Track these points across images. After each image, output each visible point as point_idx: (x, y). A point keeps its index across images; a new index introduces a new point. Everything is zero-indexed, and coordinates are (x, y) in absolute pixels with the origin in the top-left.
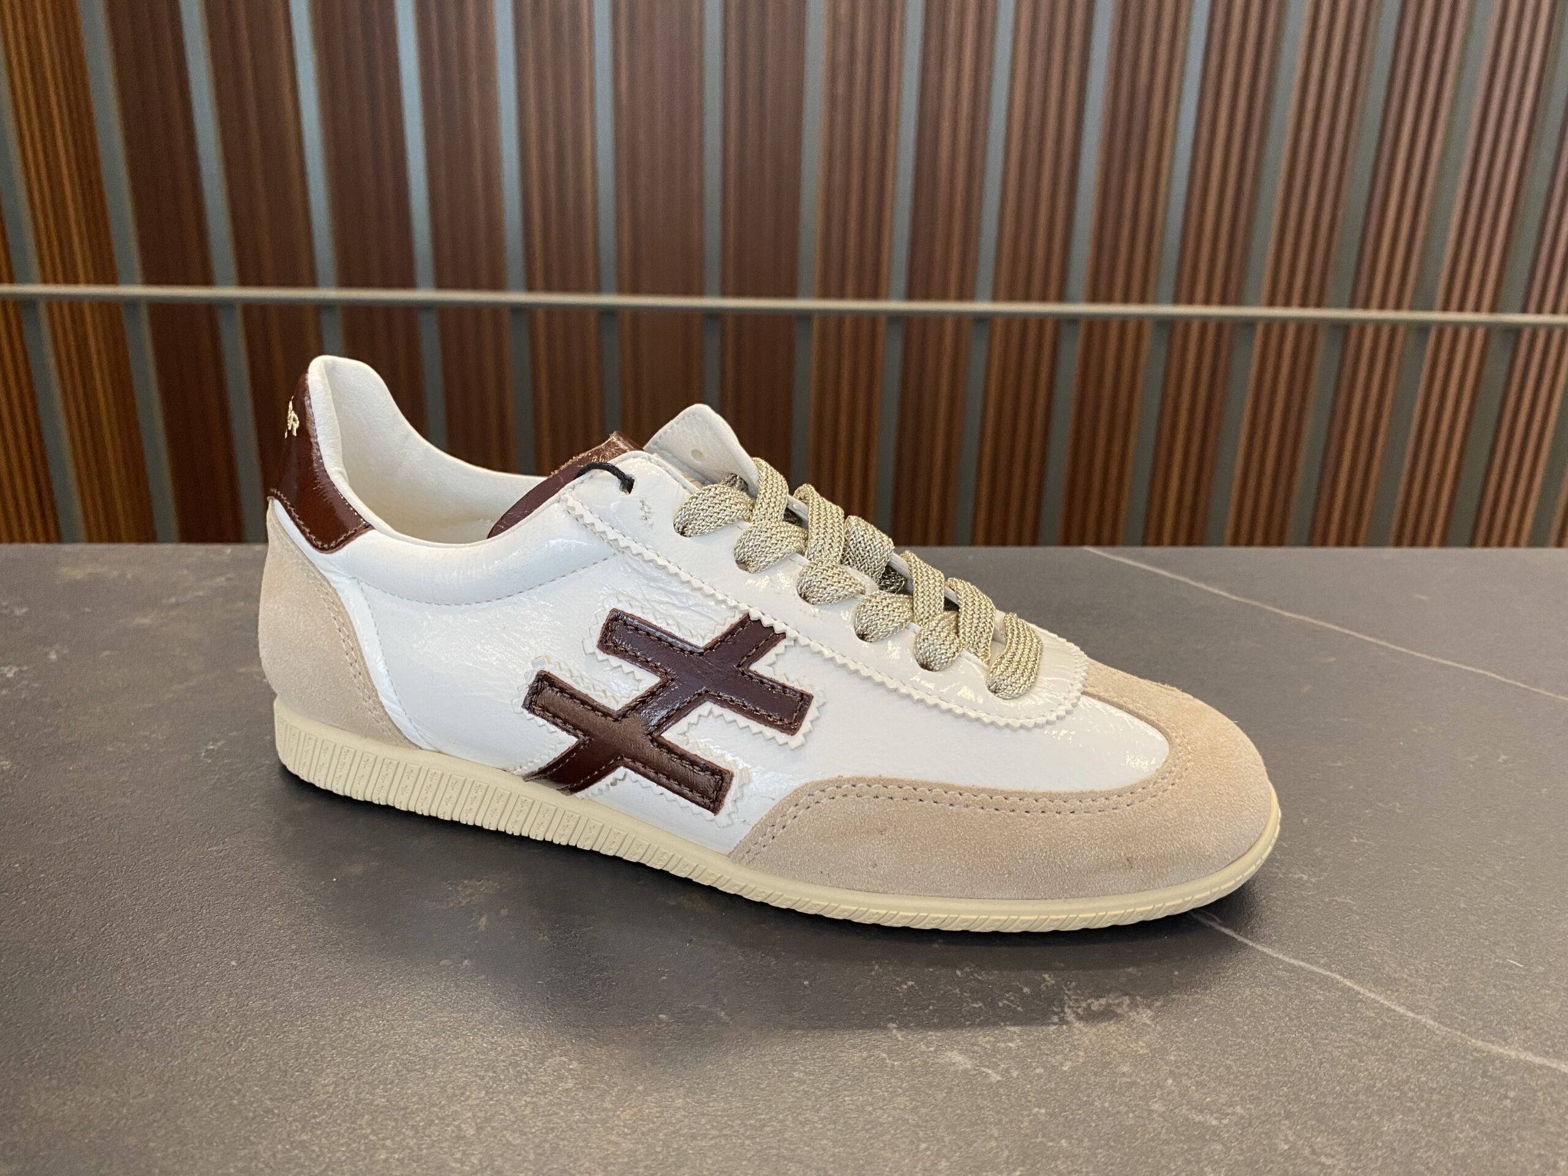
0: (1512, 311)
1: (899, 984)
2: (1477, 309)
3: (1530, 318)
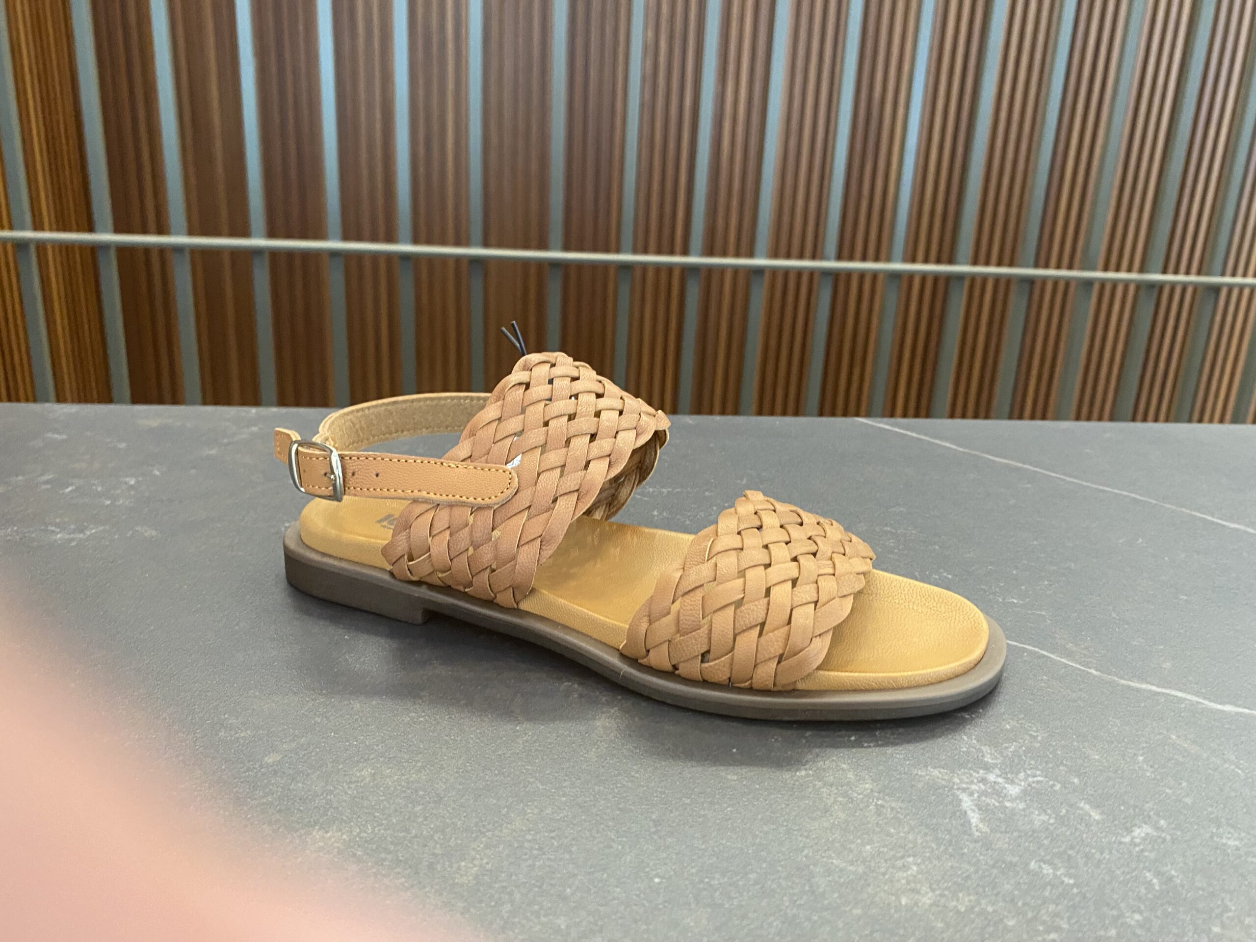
0: (1156, 272)
2: (1129, 270)
3: (1170, 277)
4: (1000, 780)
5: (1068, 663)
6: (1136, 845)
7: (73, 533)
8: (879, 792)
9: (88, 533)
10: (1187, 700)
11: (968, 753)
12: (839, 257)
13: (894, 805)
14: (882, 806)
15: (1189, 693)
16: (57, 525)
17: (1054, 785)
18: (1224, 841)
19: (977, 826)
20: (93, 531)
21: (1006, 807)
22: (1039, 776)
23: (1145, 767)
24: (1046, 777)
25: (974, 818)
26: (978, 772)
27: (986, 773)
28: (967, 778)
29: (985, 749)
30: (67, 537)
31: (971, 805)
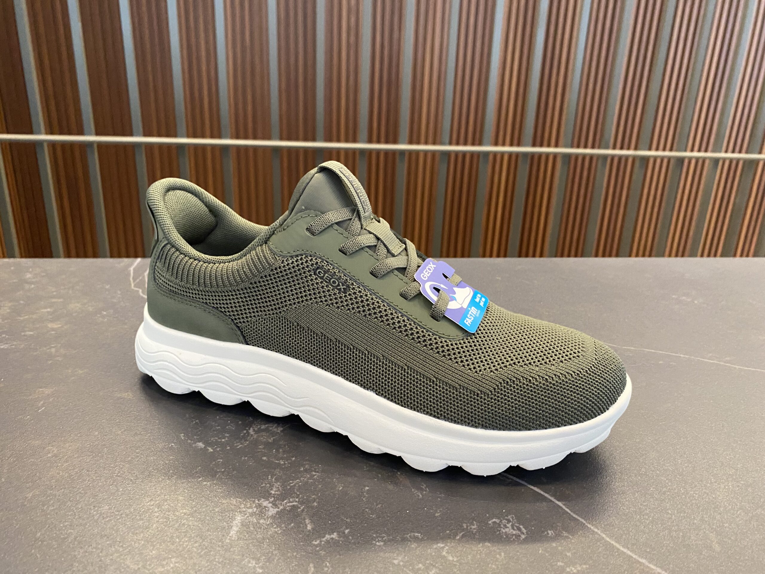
0: (643, 150)
1: (192, 421)
3: (653, 153)
4: (271, 505)
8: (188, 515)
13: (190, 523)
14: (184, 524)
17: (299, 508)
19: (230, 537)
21: (259, 523)
22: (296, 502)
25: (234, 530)
26: (259, 501)
27: (264, 501)
28: (251, 504)
29: (276, 485)
31: (239, 522)
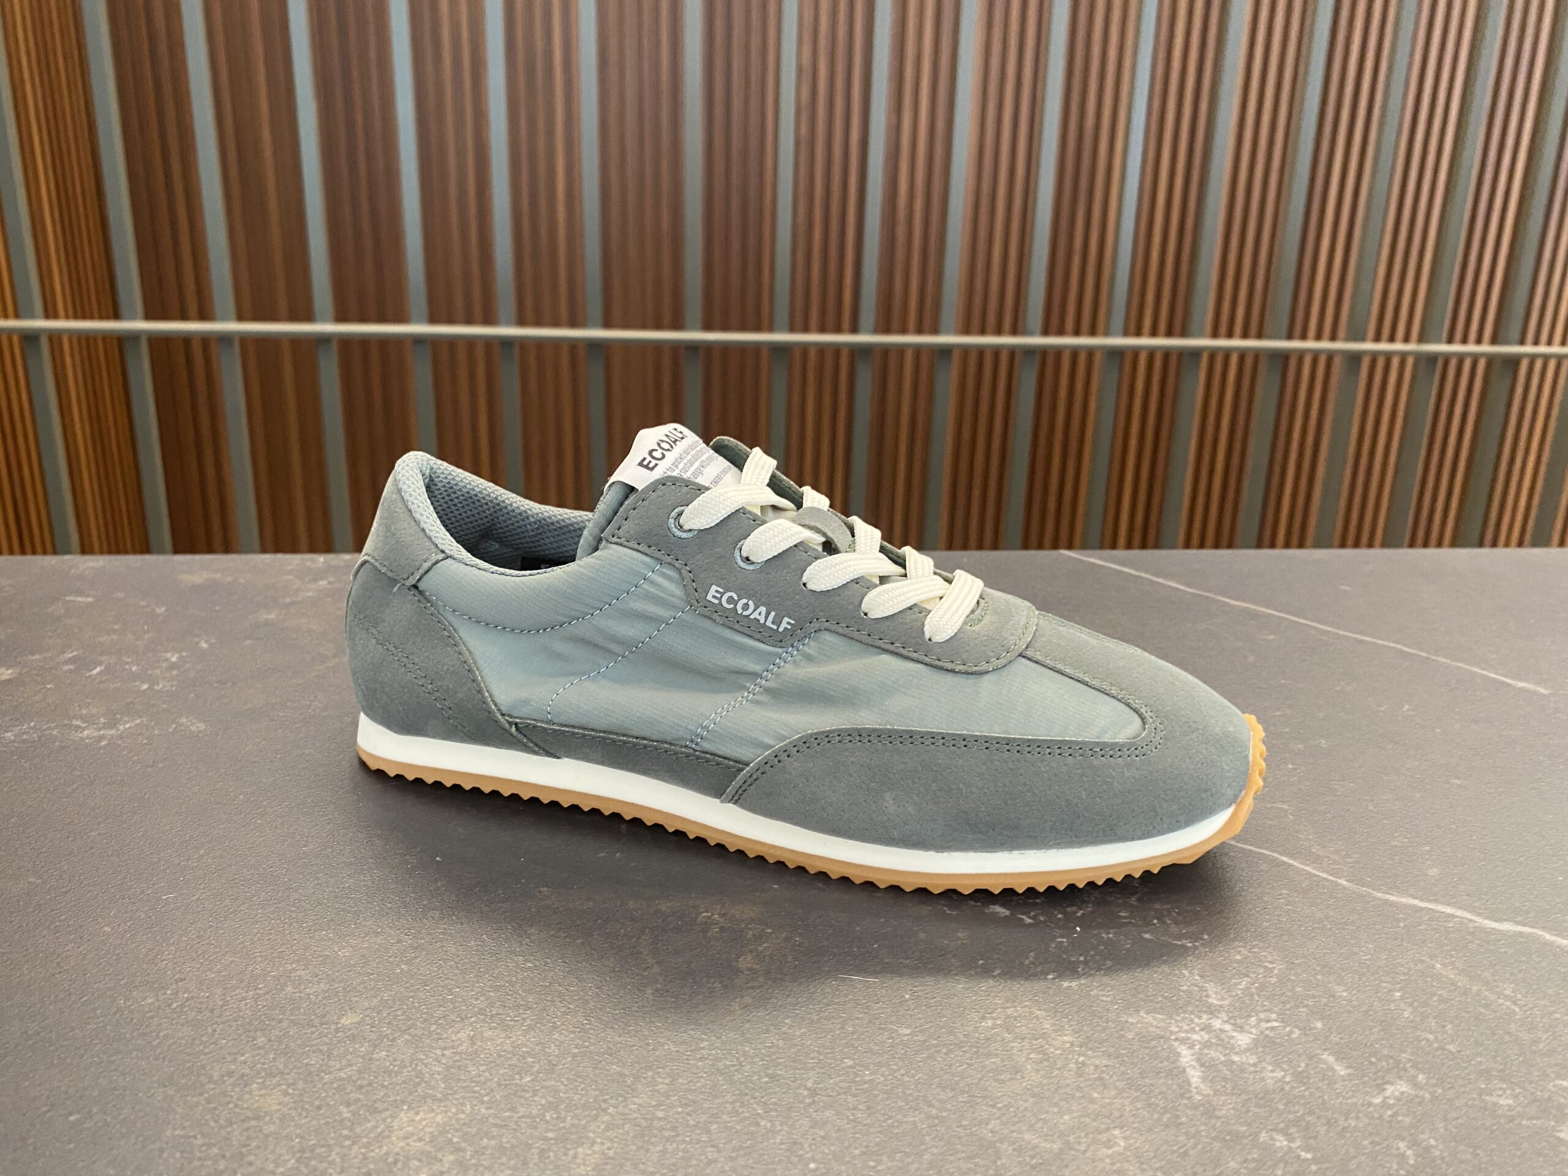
4: (1227, 1027)
5: (1314, 871)
6: (1390, 1107)
7: (103, 728)
8: (1081, 1047)
9: (122, 728)
10: (1457, 917)
11: (1189, 993)
12: (1046, 332)
13: (1097, 1062)
14: (1083, 1063)
15: (1459, 908)
16: (83, 718)
17: (1291, 1032)
18: (1494, 1099)
19: (1197, 1087)
20: (127, 726)
21: (1234, 1062)
22: (1275, 1020)
23: (1402, 1006)
24: (1282, 1022)
25: (1195, 1076)
26: (1200, 1018)
27: (1210, 1019)
28: (1188, 1025)
29: (1211, 988)
30: (96, 734)
31: (1192, 1060)
